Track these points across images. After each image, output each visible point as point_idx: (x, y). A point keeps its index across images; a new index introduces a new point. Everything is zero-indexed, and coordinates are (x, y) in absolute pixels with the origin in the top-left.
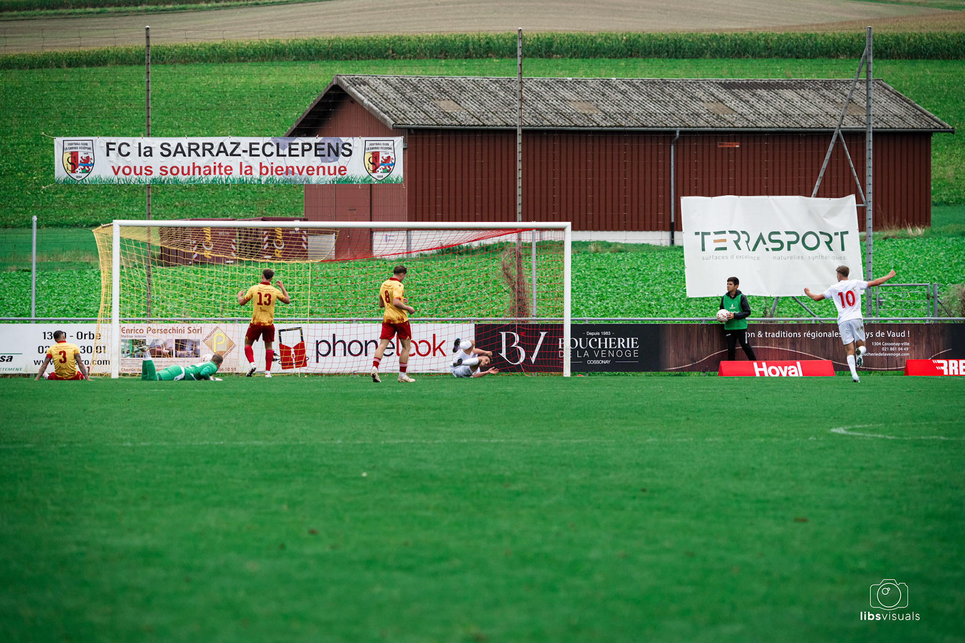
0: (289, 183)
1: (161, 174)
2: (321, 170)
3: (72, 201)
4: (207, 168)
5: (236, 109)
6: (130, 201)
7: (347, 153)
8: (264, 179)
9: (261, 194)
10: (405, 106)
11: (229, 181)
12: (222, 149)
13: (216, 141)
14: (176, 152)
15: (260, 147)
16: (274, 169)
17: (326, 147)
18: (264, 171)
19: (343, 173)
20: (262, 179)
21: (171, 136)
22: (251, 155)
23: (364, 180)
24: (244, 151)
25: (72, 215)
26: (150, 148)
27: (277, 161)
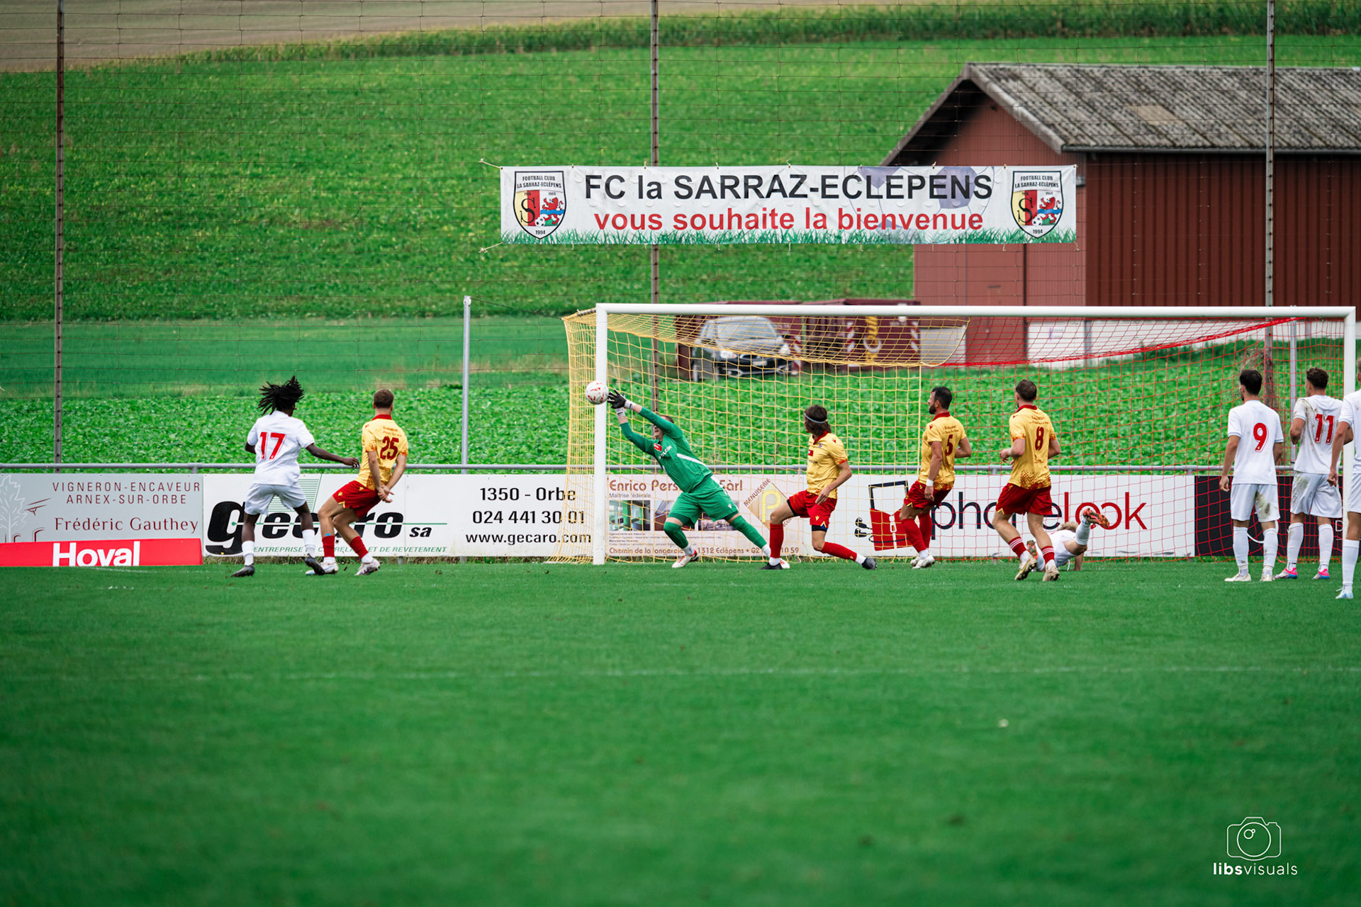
0: (888, 242)
1: (675, 227)
2: (940, 220)
3: (532, 272)
4: (752, 218)
5: (802, 120)
6: (628, 273)
7: (983, 192)
8: (845, 235)
9: (844, 262)
10: (1082, 115)
11: (788, 239)
12: (777, 187)
13: (766, 172)
14: (701, 191)
15: (839, 182)
16: (863, 219)
17: (948, 182)
18: (846, 222)
19: (976, 225)
20: (842, 235)
21: (695, 164)
22: (824, 196)
23: (1012, 237)
24: (812, 190)
25: (533, 296)
26: (659, 185)
27: (867, 206)
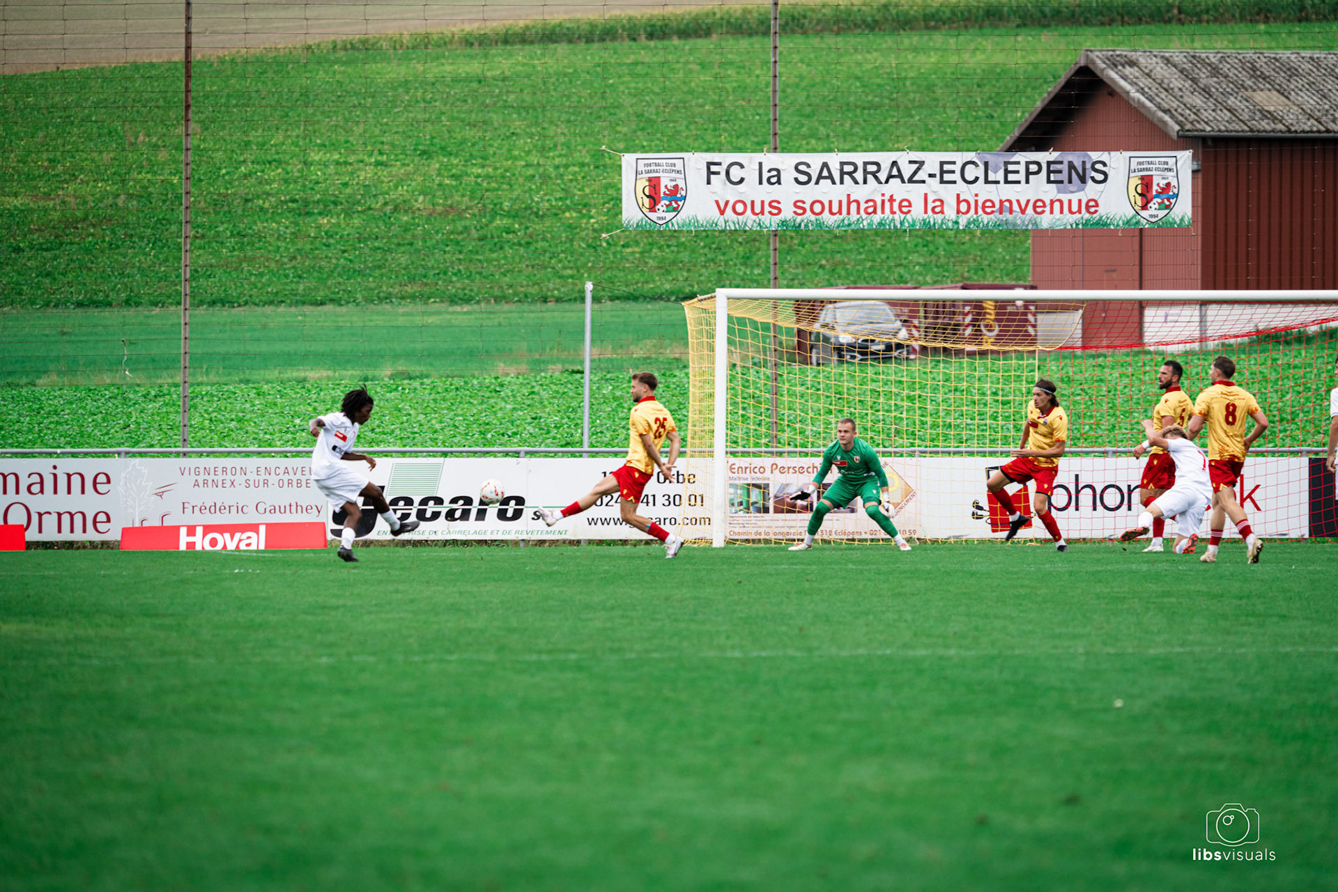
0: (1005, 227)
1: (795, 212)
2: (1057, 206)
3: (653, 258)
4: (871, 204)
5: (920, 107)
6: (748, 258)
7: (1100, 177)
8: (963, 221)
9: (962, 247)
10: (1198, 101)
11: (906, 224)
12: (895, 173)
13: (885, 158)
14: (820, 177)
15: (957, 168)
16: (980, 204)
17: (1065, 167)
18: (963, 207)
19: (1092, 210)
20: (960, 220)
21: (814, 150)
22: (942, 182)
23: (1128, 222)
24: (931, 176)
25: (654, 281)
26: (778, 171)
27: (985, 192)
